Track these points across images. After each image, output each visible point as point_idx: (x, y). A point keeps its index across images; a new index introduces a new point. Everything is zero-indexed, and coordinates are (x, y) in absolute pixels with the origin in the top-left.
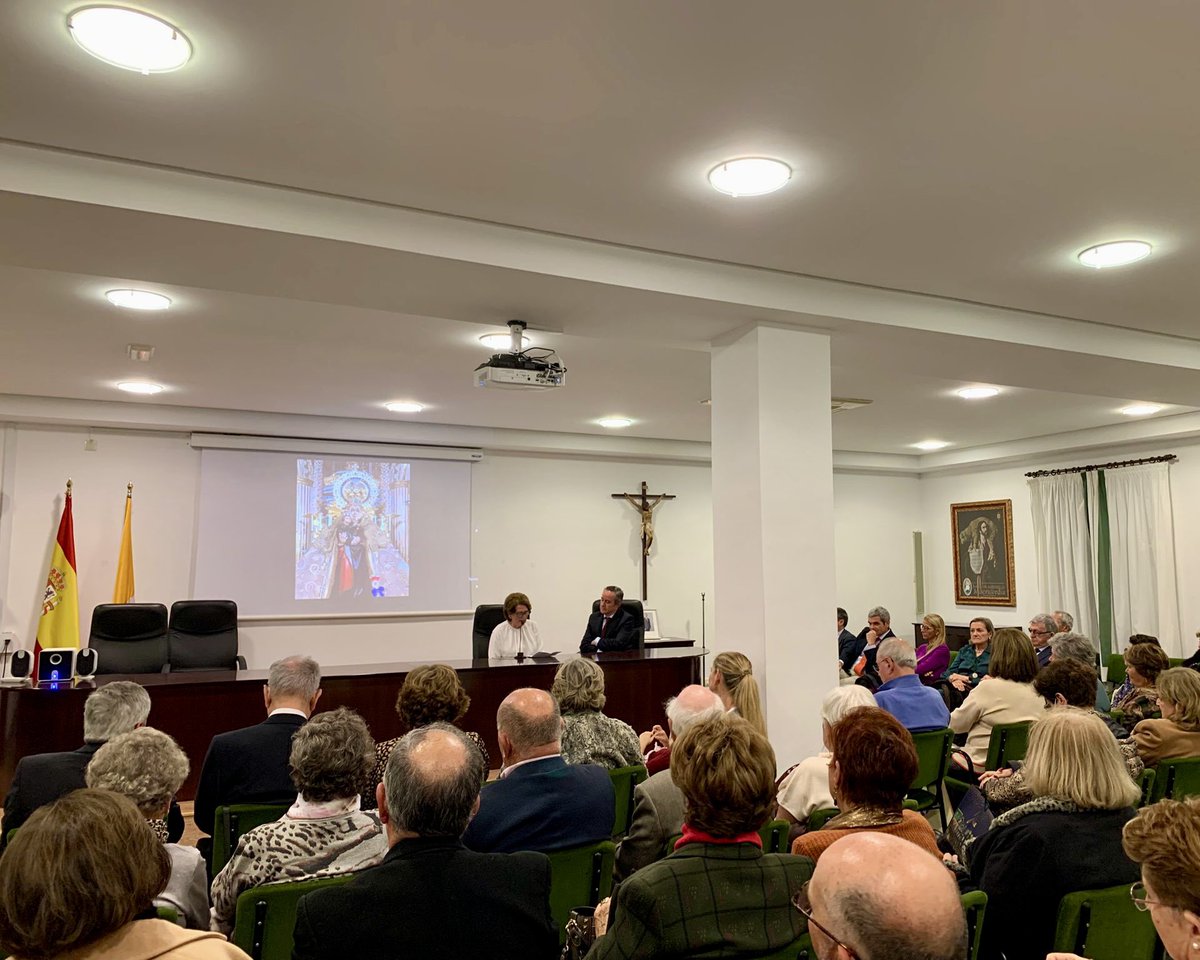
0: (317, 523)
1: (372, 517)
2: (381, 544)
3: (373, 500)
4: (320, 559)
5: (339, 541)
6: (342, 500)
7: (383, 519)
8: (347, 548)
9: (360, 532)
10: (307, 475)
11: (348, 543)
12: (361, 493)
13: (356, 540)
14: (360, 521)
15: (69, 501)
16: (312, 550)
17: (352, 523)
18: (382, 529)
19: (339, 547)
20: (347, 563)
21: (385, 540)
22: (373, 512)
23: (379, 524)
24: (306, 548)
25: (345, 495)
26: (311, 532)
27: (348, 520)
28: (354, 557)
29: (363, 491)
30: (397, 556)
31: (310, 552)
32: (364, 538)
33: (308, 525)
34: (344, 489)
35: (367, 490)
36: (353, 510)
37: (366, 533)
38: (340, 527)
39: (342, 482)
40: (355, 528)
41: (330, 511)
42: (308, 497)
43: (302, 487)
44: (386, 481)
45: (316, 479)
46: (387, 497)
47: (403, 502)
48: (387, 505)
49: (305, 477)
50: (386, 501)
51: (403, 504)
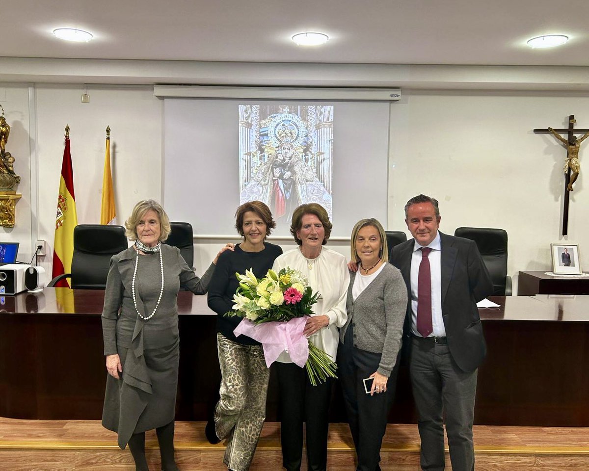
0: (255, 160)
1: (301, 155)
2: (309, 177)
3: (301, 140)
4: (259, 191)
5: (274, 176)
6: (276, 139)
7: (310, 156)
8: (281, 182)
9: (291, 168)
10: (247, 118)
11: (281, 177)
12: (291, 133)
13: (288, 174)
14: (290, 158)
16: (252, 182)
17: (284, 160)
18: (309, 163)
19: (274, 181)
20: (280, 194)
21: (311, 174)
22: (302, 150)
23: (307, 160)
24: (248, 179)
25: (278, 136)
26: (251, 167)
27: (280, 157)
28: (286, 189)
29: (293, 131)
30: (322, 188)
31: (250, 184)
32: (294, 173)
33: (249, 163)
34: (277, 130)
36: (284, 148)
37: (296, 169)
39: (275, 124)
40: (288, 163)
41: (266, 150)
42: (248, 137)
43: (243, 128)
44: (312, 123)
45: (254, 122)
46: (313, 137)
47: (327, 141)
48: (314, 144)
49: (245, 120)
50: (313, 140)
51: (327, 143)
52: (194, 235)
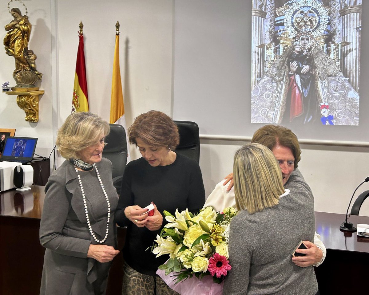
0: (270, 53)
1: (321, 46)
2: (331, 72)
3: (323, 28)
4: (273, 87)
5: (290, 70)
6: (293, 29)
7: (333, 47)
8: (298, 78)
9: (310, 61)
10: (261, 7)
11: (298, 71)
12: (310, 21)
13: (306, 68)
14: (309, 49)
15: (82, 38)
16: (266, 78)
17: (302, 52)
18: (332, 56)
19: (290, 76)
20: (297, 91)
21: (333, 68)
22: (323, 41)
23: (329, 52)
24: (261, 74)
25: (295, 24)
26: (264, 61)
27: (298, 49)
28: (304, 85)
29: (313, 19)
30: (347, 85)
31: (263, 80)
32: (313, 67)
33: (262, 55)
34: (294, 18)
35: (317, 19)
36: (303, 39)
37: (316, 62)
38: (290, 56)
39: (292, 11)
40: (306, 55)
41: (281, 41)
42: (261, 27)
43: (256, 18)
44: (336, 8)
45: (269, 10)
46: (337, 24)
47: (354, 29)
48: (337, 32)
49: (258, 9)
50: (336, 28)
51: (354, 31)
52: (201, 135)
